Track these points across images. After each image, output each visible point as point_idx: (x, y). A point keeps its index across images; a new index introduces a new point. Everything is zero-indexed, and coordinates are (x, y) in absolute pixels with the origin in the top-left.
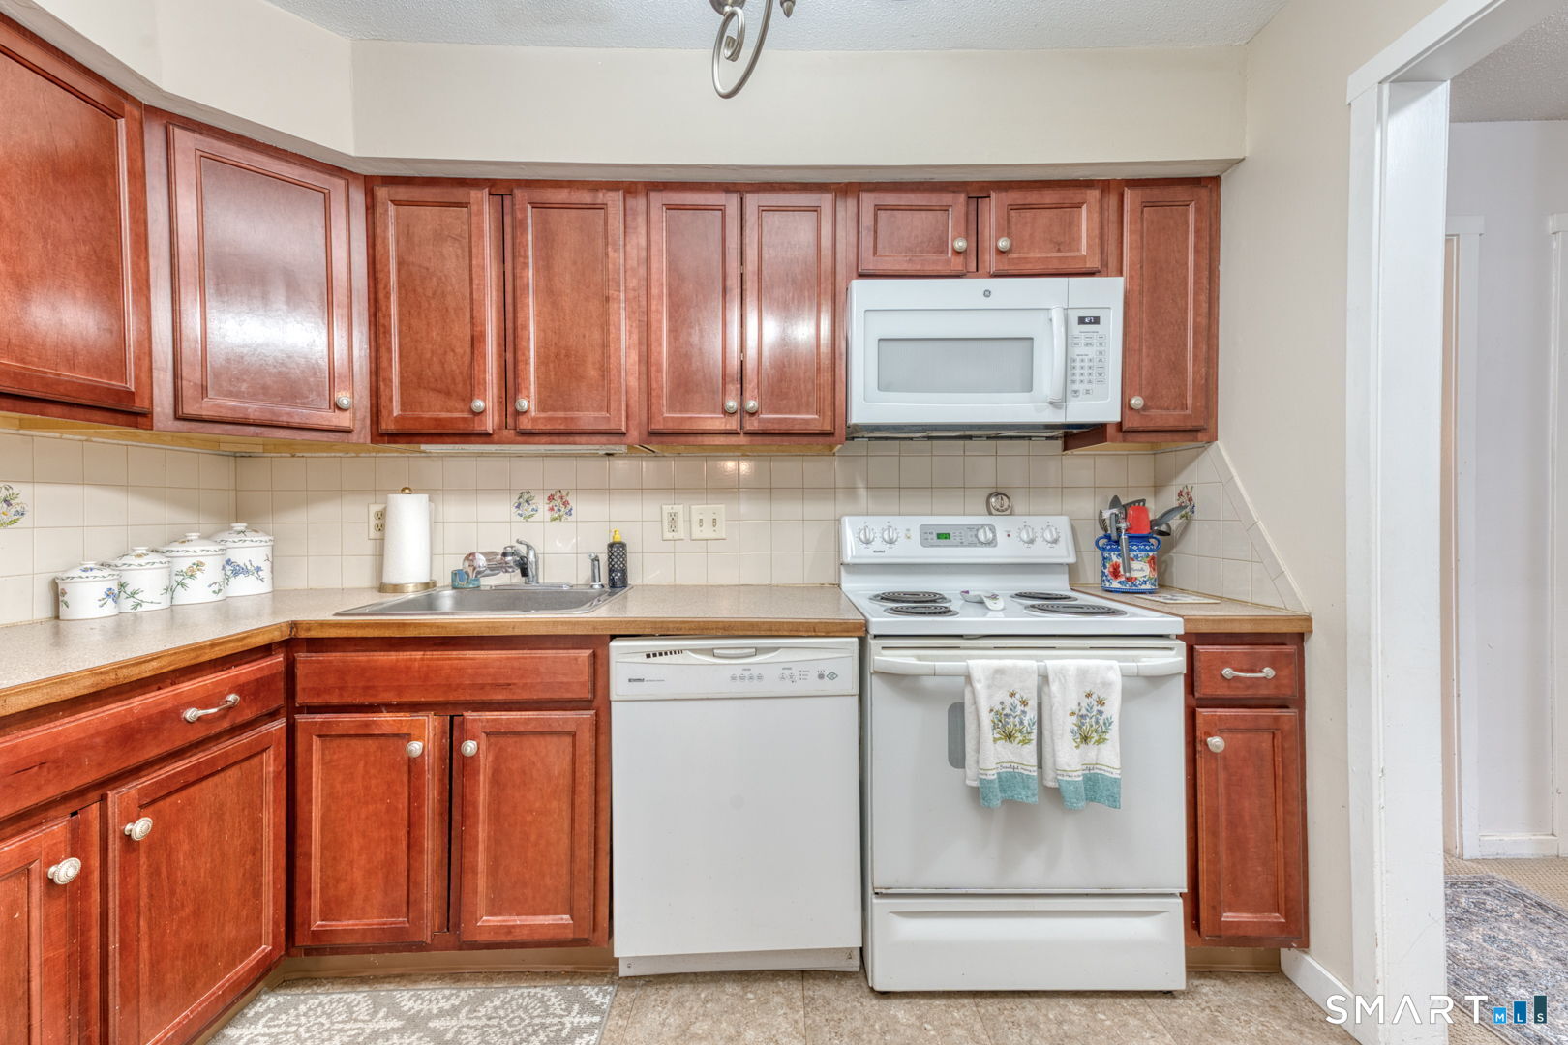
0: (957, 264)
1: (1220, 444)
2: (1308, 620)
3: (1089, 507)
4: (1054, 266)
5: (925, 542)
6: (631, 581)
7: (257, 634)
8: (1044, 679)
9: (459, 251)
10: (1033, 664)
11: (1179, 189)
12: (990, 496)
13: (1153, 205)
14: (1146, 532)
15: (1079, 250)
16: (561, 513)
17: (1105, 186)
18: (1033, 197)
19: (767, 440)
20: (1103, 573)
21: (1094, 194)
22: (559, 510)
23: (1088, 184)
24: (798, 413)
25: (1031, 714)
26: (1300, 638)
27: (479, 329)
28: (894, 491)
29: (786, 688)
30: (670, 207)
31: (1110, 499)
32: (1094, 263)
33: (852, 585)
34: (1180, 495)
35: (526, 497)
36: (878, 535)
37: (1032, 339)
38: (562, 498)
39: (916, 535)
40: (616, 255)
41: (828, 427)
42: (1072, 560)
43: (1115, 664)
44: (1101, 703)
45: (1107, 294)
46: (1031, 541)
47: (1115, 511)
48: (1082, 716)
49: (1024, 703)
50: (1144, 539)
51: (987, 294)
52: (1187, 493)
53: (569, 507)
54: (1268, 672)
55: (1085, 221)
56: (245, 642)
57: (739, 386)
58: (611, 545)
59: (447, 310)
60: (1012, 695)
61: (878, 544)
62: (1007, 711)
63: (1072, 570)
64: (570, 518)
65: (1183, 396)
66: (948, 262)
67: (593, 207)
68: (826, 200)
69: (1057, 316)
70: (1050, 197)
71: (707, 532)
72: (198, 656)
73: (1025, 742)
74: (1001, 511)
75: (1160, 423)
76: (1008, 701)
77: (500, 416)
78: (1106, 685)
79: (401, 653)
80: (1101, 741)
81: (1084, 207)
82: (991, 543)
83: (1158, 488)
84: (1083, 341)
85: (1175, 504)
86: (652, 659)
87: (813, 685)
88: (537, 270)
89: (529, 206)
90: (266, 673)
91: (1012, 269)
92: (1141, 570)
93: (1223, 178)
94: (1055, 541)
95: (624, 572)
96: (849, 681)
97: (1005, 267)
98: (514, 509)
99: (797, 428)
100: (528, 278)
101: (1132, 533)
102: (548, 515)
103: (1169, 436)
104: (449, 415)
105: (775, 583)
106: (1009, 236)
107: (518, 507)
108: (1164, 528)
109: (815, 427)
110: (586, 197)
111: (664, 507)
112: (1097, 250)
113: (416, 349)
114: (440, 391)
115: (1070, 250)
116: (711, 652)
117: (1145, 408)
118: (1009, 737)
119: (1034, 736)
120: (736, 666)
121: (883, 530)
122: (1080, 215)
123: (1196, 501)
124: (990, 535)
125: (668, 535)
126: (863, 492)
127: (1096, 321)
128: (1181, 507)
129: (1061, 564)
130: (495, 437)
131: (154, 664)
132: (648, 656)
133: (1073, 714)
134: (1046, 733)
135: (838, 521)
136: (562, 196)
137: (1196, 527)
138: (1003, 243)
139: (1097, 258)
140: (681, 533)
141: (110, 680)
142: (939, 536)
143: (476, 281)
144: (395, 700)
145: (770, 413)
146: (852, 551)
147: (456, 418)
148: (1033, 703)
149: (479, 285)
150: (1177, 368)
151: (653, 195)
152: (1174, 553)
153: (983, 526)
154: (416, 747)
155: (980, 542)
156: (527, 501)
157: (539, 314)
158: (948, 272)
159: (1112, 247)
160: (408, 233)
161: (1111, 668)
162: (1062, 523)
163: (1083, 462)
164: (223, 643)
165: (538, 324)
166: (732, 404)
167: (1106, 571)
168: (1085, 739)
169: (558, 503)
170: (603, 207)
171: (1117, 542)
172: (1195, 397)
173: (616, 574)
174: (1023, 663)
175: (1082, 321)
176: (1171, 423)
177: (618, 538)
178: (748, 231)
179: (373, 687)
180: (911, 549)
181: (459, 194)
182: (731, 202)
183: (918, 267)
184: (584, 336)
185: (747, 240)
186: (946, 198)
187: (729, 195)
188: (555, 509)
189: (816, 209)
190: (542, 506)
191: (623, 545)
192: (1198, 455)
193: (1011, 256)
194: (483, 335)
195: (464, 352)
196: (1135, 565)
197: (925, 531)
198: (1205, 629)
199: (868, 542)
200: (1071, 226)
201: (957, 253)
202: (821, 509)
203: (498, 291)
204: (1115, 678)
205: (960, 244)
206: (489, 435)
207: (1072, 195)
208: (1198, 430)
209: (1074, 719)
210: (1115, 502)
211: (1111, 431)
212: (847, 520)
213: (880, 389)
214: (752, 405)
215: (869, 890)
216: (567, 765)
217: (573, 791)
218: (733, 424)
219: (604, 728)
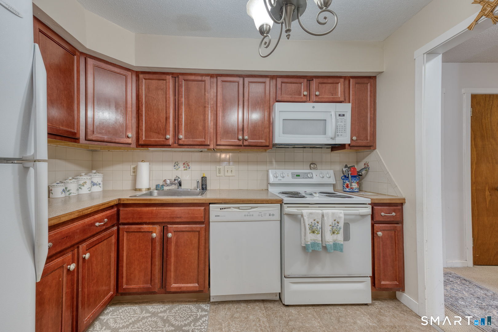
0: (304, 99)
1: (377, 150)
2: (404, 199)
3: (339, 168)
4: (331, 100)
5: (293, 177)
6: (208, 188)
7: (111, 202)
8: (323, 216)
9: (163, 93)
10: (320, 211)
11: (365, 79)
12: (311, 164)
13: (358, 83)
14: (356, 175)
15: (338, 95)
16: (187, 168)
17: (345, 78)
18: (325, 80)
19: (250, 147)
20: (343, 186)
21: (342, 80)
22: (186, 167)
23: (340, 77)
24: (259, 140)
25: (320, 226)
26: (402, 204)
27: (168, 115)
28: (284, 162)
29: (260, 218)
30: (223, 81)
31: (344, 166)
32: (342, 99)
33: (271, 190)
34: (365, 164)
35: (177, 163)
36: (280, 175)
37: (326, 120)
38: (187, 164)
39: (290, 175)
40: (208, 94)
41: (267, 144)
42: (334, 183)
43: (342, 211)
44: (338, 223)
45: (347, 108)
46: (323, 177)
47: (347, 169)
48: (333, 226)
49: (318, 223)
50: (355, 177)
51: (314, 107)
52: (367, 164)
53: (189, 166)
54: (394, 214)
55: (340, 87)
56: (109, 204)
57: (242, 132)
58: (202, 178)
59: (159, 110)
60: (314, 220)
61: (279, 178)
62: (313, 225)
63: (334, 185)
64: (189, 170)
65: (367, 137)
66: (302, 98)
67: (202, 81)
68: (267, 80)
69: (333, 114)
70: (330, 81)
71: (229, 174)
72: (99, 208)
73: (318, 234)
74: (314, 169)
75: (360, 144)
76: (313, 222)
77: (173, 140)
78: (340, 218)
79: (150, 208)
80: (338, 233)
81: (339, 84)
82: (312, 178)
83: (358, 162)
84: (340, 121)
85: (363, 167)
86: (222, 210)
87: (267, 217)
88: (185, 98)
89: (183, 81)
90: (113, 213)
91: (320, 100)
92: (355, 185)
93: (377, 76)
94: (330, 177)
95: (206, 185)
96: (277, 216)
97: (317, 100)
98: (173, 167)
99: (259, 144)
100: (182, 101)
101: (352, 175)
102: (183, 169)
103: (363, 148)
104: (159, 140)
105: (249, 189)
106: (319, 91)
107: (174, 166)
108: (360, 174)
109: (264, 144)
110: (199, 78)
111: (217, 167)
112: (343, 96)
113: (150, 121)
114: (156, 133)
115: (335, 95)
116: (239, 208)
117: (357, 140)
118: (314, 232)
119: (320, 232)
120: (246, 212)
121: (281, 174)
122: (338, 85)
123: (370, 166)
124: (311, 175)
125: (218, 175)
126: (274, 163)
127: (344, 115)
128: (365, 168)
129: (331, 184)
130: (172, 146)
131: (90, 210)
132: (221, 209)
133: (330, 226)
134: (323, 231)
135: (268, 171)
136: (193, 78)
137: (370, 173)
138: (317, 93)
139: (343, 97)
140: (222, 174)
141: (81, 214)
142: (297, 176)
143: (167, 101)
144: (148, 221)
145: (251, 140)
146: (272, 180)
147: (161, 140)
148: (320, 223)
149: (168, 102)
150: (365, 129)
151: (218, 78)
152: (363, 181)
153: (309, 173)
154: (154, 235)
155: (308, 177)
156: (177, 165)
157: (185, 111)
158: (301, 101)
159: (347, 95)
160: (148, 88)
161: (341, 213)
162: (331, 172)
163: (337, 155)
164: (105, 204)
165: (185, 114)
166: (240, 137)
167: (345, 186)
168: (334, 233)
169: (186, 165)
170: (204, 81)
171: (348, 178)
172: (370, 137)
173: (203, 186)
174: (318, 211)
175: (340, 115)
176: (364, 144)
177: (204, 176)
178: (245, 89)
179: (142, 218)
180: (289, 179)
181: (163, 77)
182: (241, 80)
183: (293, 99)
184: (198, 117)
185: (245, 91)
186: (301, 80)
187: (240, 78)
188: (185, 167)
189: (264, 83)
190: (181, 166)
191: (206, 178)
192: (370, 153)
193: (319, 97)
194: (169, 117)
195: (164, 122)
196: (353, 184)
197: (293, 174)
198: (376, 202)
199: (277, 177)
200: (336, 89)
201: (304, 95)
202: (263, 168)
203: (173, 104)
204: (342, 216)
205: (305, 93)
206: (170, 145)
207: (336, 80)
208: (371, 146)
209: (331, 227)
210: (346, 166)
211: (347, 146)
212: (270, 171)
213: (283, 133)
214: (246, 137)
215: (283, 276)
216: (197, 240)
217: (199, 248)
218: (241, 143)
219: (207, 230)
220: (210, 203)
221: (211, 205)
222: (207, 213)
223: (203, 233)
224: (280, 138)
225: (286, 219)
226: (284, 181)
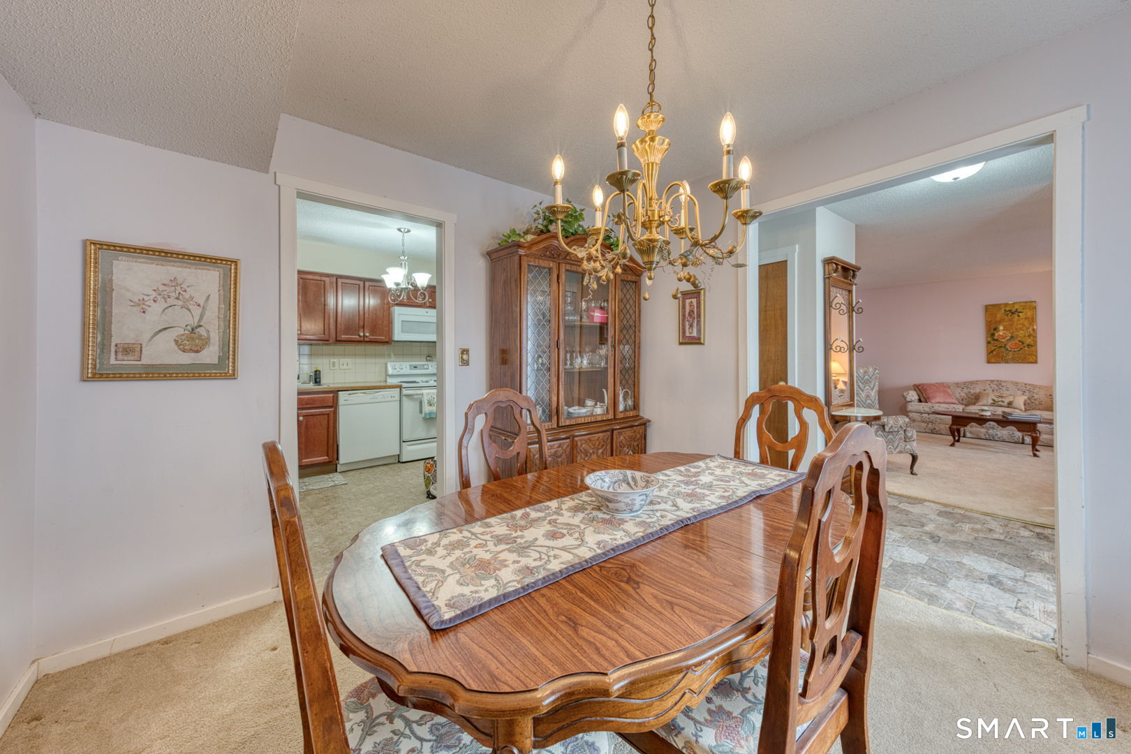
5: (411, 369)
6: (322, 382)
12: (428, 357)
19: (370, 343)
24: (379, 337)
28: (402, 355)
29: (383, 400)
30: (343, 283)
33: (390, 379)
39: (408, 367)
41: (387, 340)
58: (316, 371)
61: (398, 369)
62: (430, 400)
66: (418, 303)
71: (345, 367)
73: (434, 406)
74: (430, 362)
76: (431, 398)
82: (428, 369)
87: (389, 399)
89: (300, 278)
91: (432, 306)
95: (320, 378)
96: (397, 398)
99: (379, 340)
106: (432, 299)
109: (384, 341)
110: (318, 278)
111: (331, 360)
116: (365, 393)
118: (431, 405)
120: (371, 396)
121: (399, 366)
124: (427, 367)
126: (393, 356)
132: (349, 395)
135: (386, 364)
136: (310, 276)
140: (337, 367)
142: (414, 367)
145: (371, 336)
146: (390, 371)
148: (435, 398)
151: (338, 280)
153: (426, 365)
155: (425, 369)
166: (362, 334)
170: (324, 281)
173: (317, 379)
177: (318, 369)
178: (365, 291)
180: (407, 370)
182: (360, 284)
183: (411, 304)
189: (383, 287)
191: (319, 371)
193: (432, 303)
197: (410, 366)
199: (395, 369)
202: (382, 361)
212: (389, 364)
213: (402, 332)
214: (367, 334)
215: (402, 441)
216: (326, 421)
217: (328, 427)
218: (362, 339)
219: (335, 413)
220: (338, 391)
221: (340, 392)
222: (336, 399)
223: (332, 415)
224: (398, 335)
225: (404, 399)
226: (402, 372)
